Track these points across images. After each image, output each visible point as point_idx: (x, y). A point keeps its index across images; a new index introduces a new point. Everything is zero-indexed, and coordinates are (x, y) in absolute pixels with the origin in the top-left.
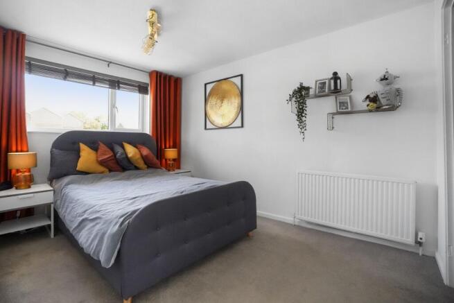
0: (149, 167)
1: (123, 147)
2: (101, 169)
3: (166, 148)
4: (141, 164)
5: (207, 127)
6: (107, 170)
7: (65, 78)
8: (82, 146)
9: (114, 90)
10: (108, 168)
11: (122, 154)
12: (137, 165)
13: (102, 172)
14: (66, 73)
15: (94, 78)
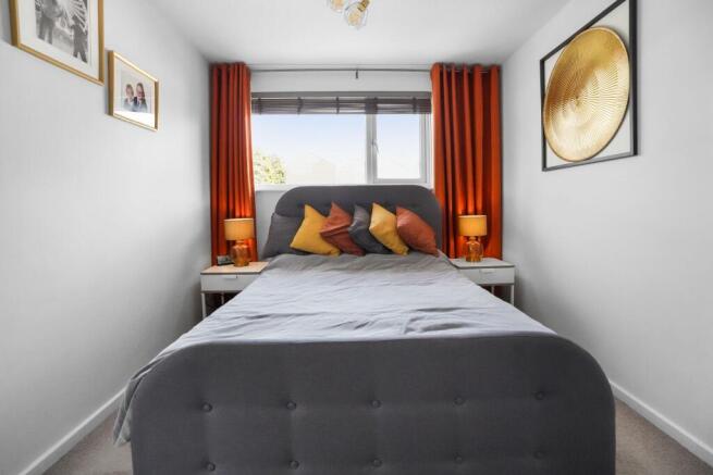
0: (411, 249)
1: (370, 212)
2: (325, 247)
3: (466, 213)
4: (394, 243)
5: (549, 165)
6: (335, 250)
7: (299, 112)
8: (309, 210)
9: (371, 116)
10: (337, 247)
11: (359, 224)
12: (388, 245)
13: (329, 253)
14: (300, 103)
15: (338, 103)
